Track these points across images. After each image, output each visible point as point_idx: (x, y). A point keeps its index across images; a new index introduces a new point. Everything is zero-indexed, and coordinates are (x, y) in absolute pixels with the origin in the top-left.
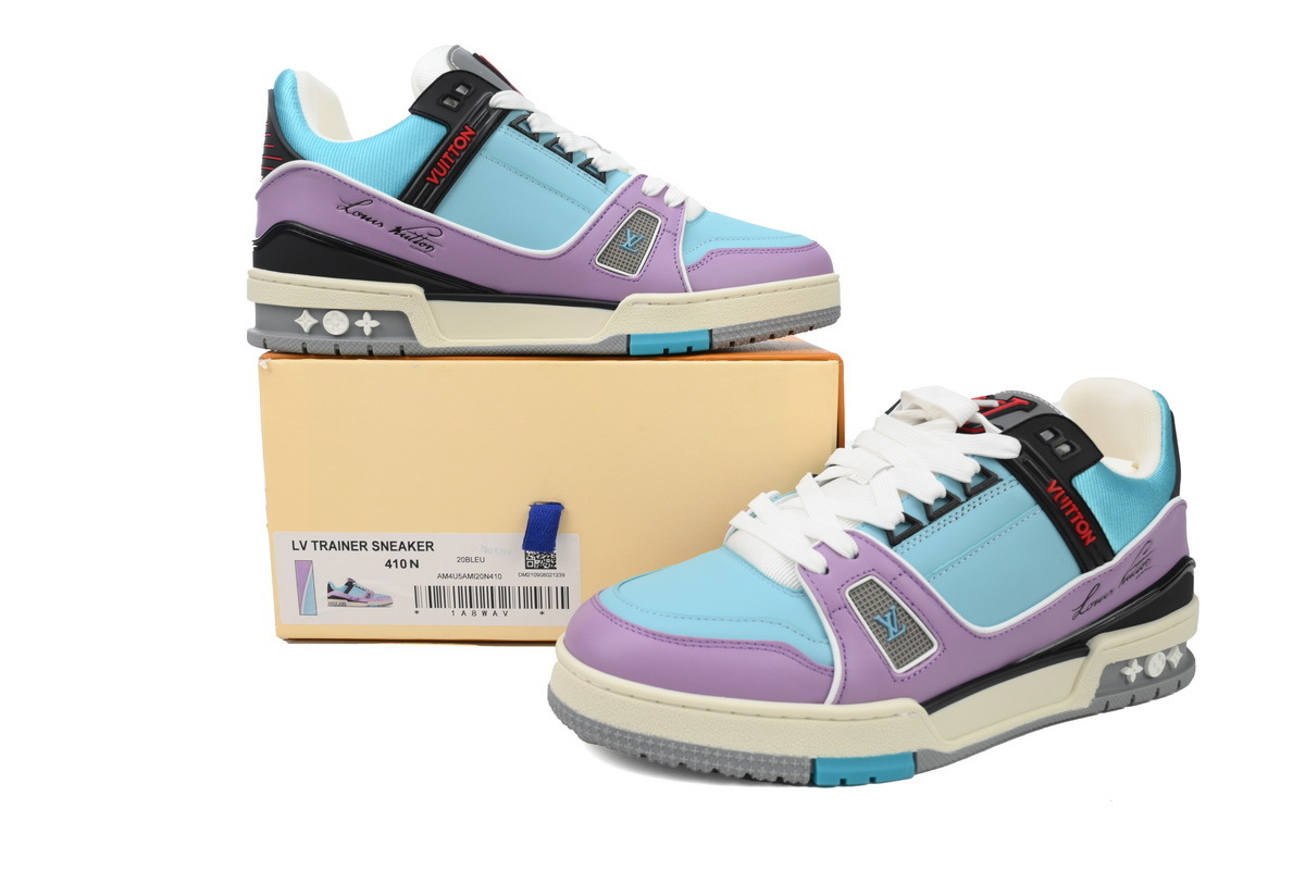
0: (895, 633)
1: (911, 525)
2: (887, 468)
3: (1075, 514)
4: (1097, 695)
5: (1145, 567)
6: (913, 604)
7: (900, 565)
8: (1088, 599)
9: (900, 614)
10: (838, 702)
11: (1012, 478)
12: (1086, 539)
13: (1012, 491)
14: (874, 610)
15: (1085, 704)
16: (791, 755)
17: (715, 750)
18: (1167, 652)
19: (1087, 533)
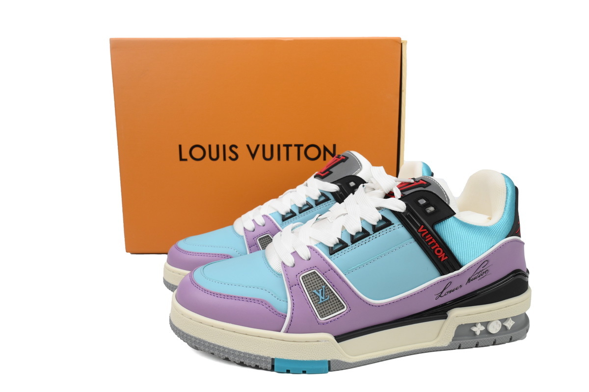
0: (322, 300)
1: (342, 245)
2: (344, 215)
3: (434, 244)
4: (453, 340)
5: (484, 275)
6: (334, 286)
7: (329, 265)
8: (444, 289)
9: (327, 290)
10: (287, 332)
11: (399, 223)
12: (441, 258)
13: (398, 230)
14: (313, 287)
15: (446, 344)
16: (262, 355)
17: (226, 348)
18: (503, 321)
19: (442, 255)
